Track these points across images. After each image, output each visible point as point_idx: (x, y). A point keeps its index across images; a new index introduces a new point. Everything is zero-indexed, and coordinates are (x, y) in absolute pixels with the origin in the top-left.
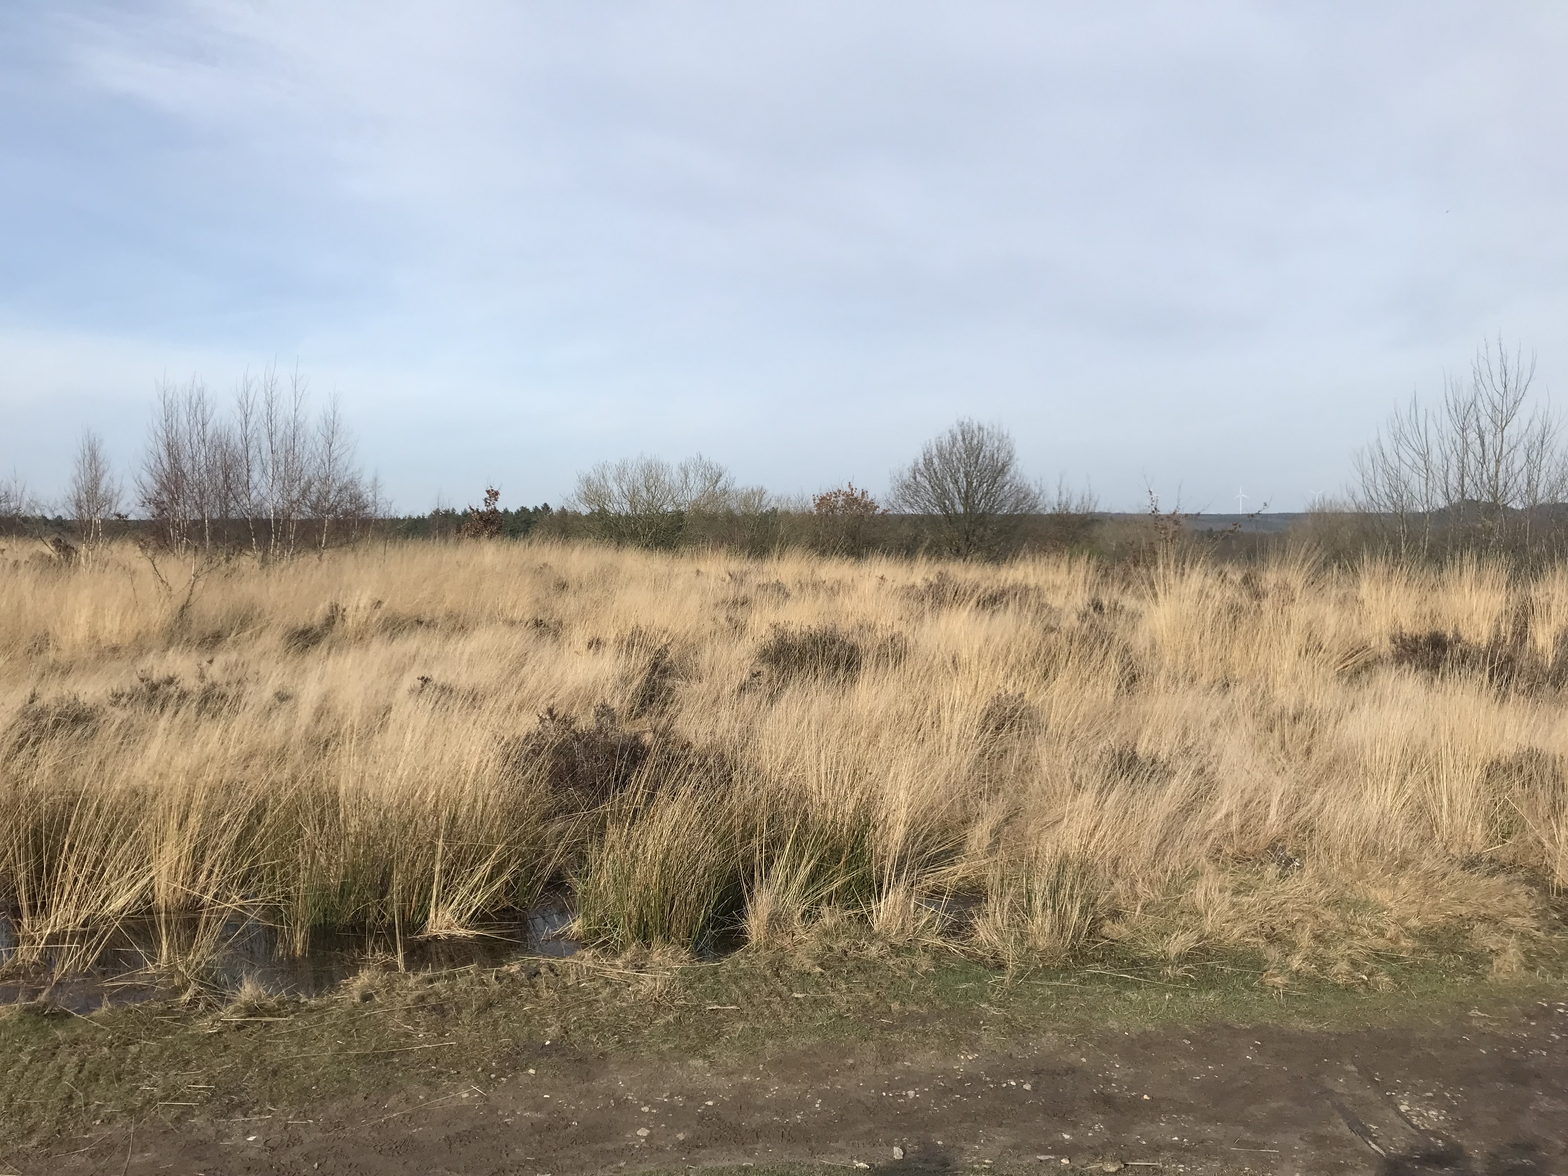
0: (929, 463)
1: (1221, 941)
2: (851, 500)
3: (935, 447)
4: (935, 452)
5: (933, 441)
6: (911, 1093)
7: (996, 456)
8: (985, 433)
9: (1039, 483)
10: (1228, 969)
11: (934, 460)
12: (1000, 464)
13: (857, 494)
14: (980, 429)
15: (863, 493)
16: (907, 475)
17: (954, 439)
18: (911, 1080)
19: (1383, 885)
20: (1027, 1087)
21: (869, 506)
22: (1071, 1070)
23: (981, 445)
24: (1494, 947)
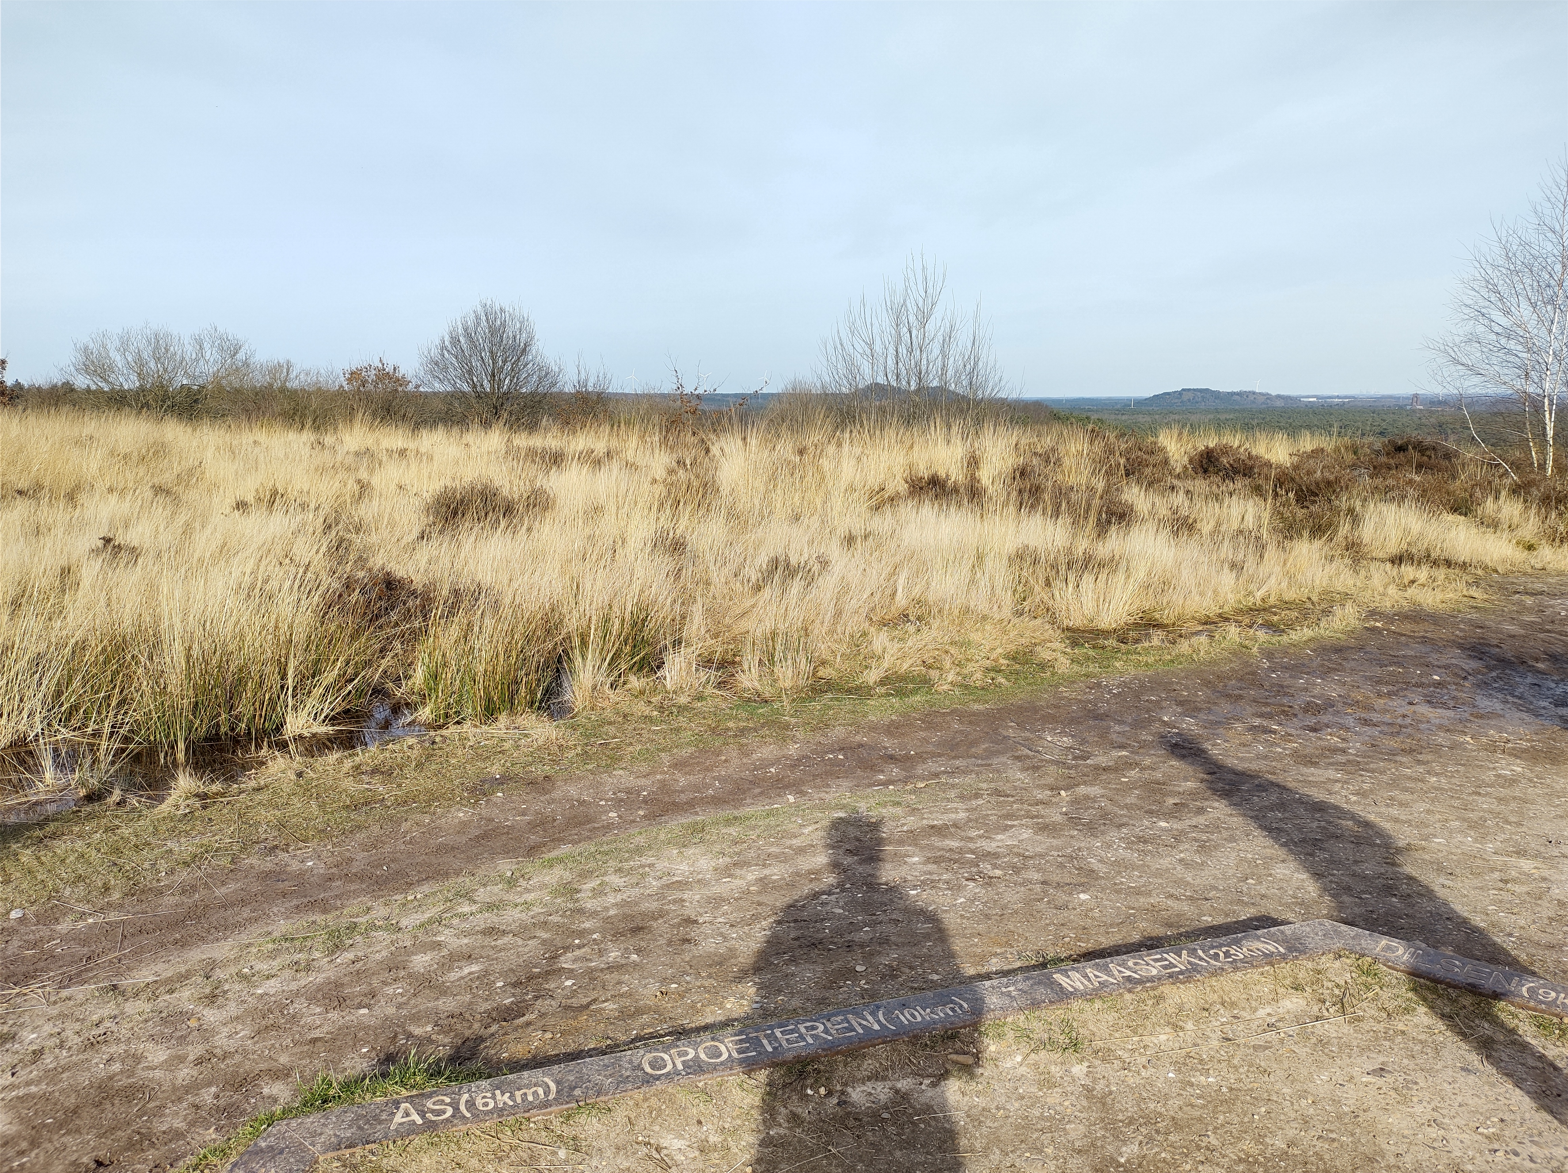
0: (455, 341)
2: (383, 376)
3: (460, 326)
4: (460, 331)
5: (459, 320)
6: (773, 770)
7: (518, 337)
8: (508, 316)
9: (558, 361)
10: (911, 686)
11: (461, 338)
12: (522, 344)
13: (389, 369)
14: (502, 310)
15: (395, 369)
16: (435, 353)
17: (478, 318)
20: (841, 757)
21: (402, 381)
22: (861, 745)
23: (503, 324)
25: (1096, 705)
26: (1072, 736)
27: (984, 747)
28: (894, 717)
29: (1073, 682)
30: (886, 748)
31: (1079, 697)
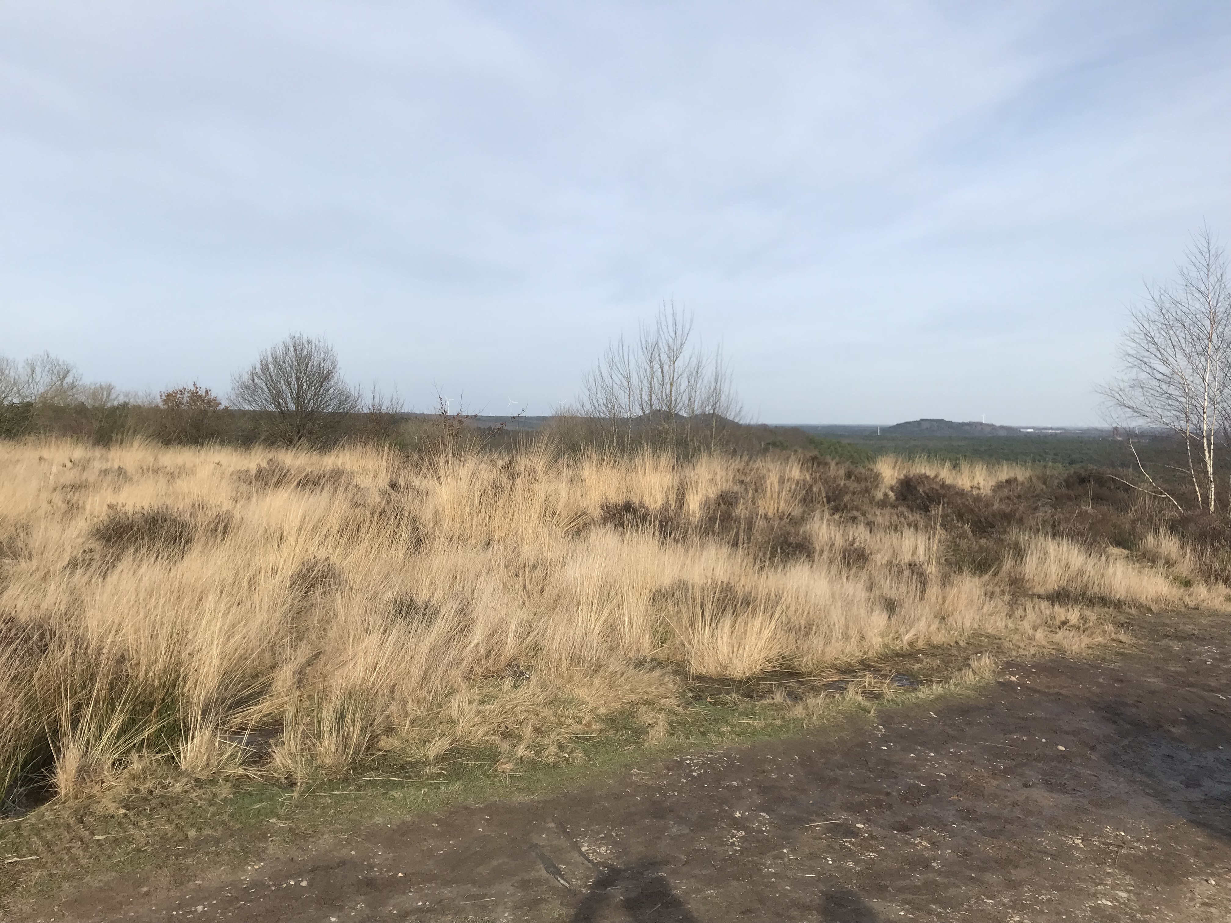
0: (265, 368)
1: (468, 742)
2: (196, 397)
3: (270, 355)
4: (270, 359)
5: (269, 350)
6: (200, 908)
7: (322, 365)
8: (313, 346)
9: (357, 387)
10: (472, 763)
11: (270, 365)
12: (325, 372)
13: (202, 392)
14: (309, 342)
15: (207, 391)
16: (246, 377)
17: (287, 349)
18: (201, 895)
19: (583, 685)
20: (304, 884)
21: (212, 403)
22: (343, 863)
23: (309, 354)
24: (650, 722)
25: (665, 795)
26: (615, 844)
27: (495, 863)
28: (408, 818)
29: (654, 760)
30: (371, 867)
31: (650, 783)
